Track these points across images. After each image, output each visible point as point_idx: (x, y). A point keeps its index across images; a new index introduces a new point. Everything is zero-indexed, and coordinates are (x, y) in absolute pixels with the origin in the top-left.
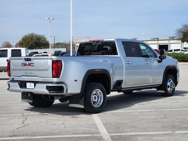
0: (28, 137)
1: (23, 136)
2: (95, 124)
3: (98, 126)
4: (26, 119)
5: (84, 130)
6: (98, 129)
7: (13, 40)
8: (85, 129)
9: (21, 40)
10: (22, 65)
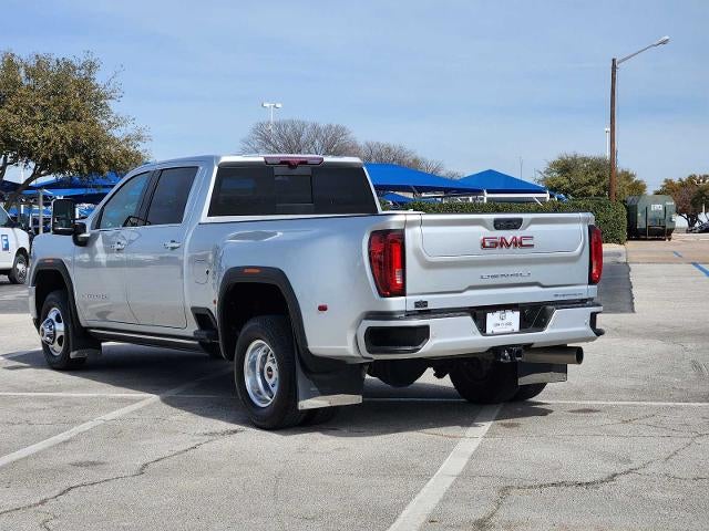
10: (484, 245)
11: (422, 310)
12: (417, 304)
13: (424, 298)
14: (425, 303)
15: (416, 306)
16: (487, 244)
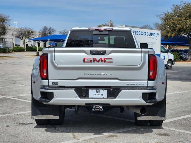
10: (84, 61)
11: (56, 86)
12: (53, 83)
13: (56, 81)
14: (57, 83)
15: (53, 84)
16: (86, 60)
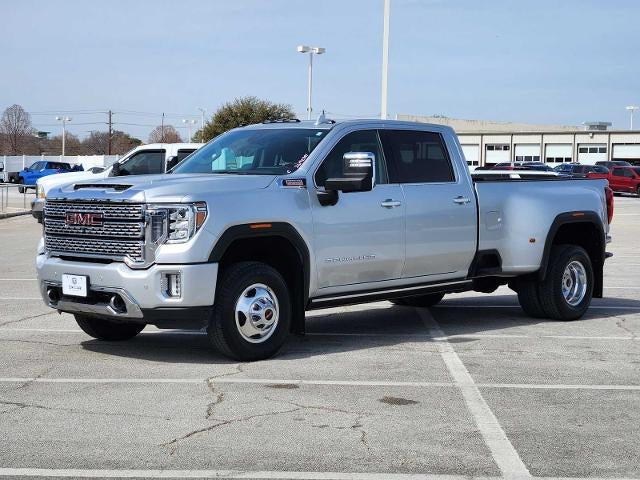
0: (223, 473)
1: (207, 465)
2: (477, 435)
3: (489, 443)
4: (220, 399)
5: (435, 457)
6: (488, 452)
7: (187, 121)
8: (437, 450)
9: (211, 121)
